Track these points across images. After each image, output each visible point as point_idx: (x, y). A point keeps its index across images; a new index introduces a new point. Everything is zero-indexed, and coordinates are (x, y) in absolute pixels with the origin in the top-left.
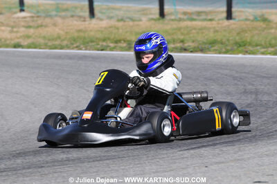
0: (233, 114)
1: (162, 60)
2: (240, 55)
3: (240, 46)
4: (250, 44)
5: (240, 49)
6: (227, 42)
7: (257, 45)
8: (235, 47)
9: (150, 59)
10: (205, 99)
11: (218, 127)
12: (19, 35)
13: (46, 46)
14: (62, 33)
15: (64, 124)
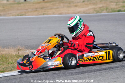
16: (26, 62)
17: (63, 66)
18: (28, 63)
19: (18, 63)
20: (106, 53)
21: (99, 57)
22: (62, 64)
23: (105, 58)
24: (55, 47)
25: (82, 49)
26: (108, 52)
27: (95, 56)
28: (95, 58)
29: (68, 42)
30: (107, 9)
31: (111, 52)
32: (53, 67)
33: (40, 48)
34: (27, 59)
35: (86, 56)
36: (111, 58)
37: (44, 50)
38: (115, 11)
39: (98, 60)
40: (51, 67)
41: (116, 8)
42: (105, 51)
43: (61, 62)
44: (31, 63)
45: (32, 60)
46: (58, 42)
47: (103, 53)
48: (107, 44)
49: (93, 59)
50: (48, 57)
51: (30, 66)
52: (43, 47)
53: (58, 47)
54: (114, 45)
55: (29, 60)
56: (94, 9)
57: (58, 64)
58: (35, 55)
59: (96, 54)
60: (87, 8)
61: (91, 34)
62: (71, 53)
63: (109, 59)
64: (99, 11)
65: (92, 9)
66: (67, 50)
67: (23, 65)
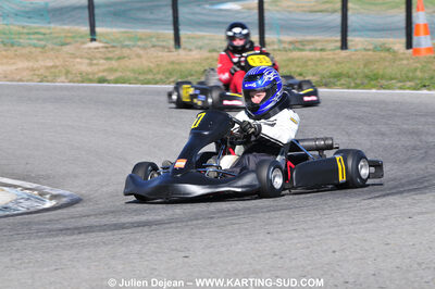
0: (362, 163)
1: (276, 99)
2: (374, 91)
3: (372, 80)
4: (383, 77)
5: (372, 83)
6: (355, 76)
7: (392, 79)
8: (366, 81)
9: (262, 97)
10: (330, 147)
11: (342, 178)
12: (101, 68)
13: (137, 81)
14: (152, 65)
15: (156, 175)
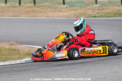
16: (39, 54)
17: (68, 58)
18: (40, 55)
19: (33, 54)
20: (103, 48)
21: (98, 51)
22: (67, 56)
23: (102, 52)
24: (62, 42)
25: (85, 43)
26: (105, 47)
27: (94, 50)
28: (94, 52)
29: (73, 38)
30: (85, 14)
31: (107, 47)
32: (60, 58)
33: (50, 43)
34: (39, 52)
35: (87, 50)
36: (107, 52)
37: (53, 45)
38: (91, 17)
39: (97, 53)
40: (59, 58)
41: (93, 14)
42: (102, 47)
43: (67, 54)
44: (42, 55)
45: (43, 52)
46: (64, 39)
47: (100, 48)
48: (105, 41)
49: (92, 53)
50: (56, 50)
51: (42, 57)
52: (52, 42)
53: (65, 42)
54: (110, 41)
55: (41, 53)
56: (75, 14)
57: (64, 56)
58: (46, 49)
59: (95, 49)
60: (70, 13)
61: (93, 32)
62: (75, 47)
63: (105, 53)
64: (78, 16)
65: (73, 14)
66: (72, 45)
67: (36, 56)
